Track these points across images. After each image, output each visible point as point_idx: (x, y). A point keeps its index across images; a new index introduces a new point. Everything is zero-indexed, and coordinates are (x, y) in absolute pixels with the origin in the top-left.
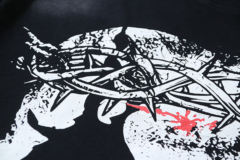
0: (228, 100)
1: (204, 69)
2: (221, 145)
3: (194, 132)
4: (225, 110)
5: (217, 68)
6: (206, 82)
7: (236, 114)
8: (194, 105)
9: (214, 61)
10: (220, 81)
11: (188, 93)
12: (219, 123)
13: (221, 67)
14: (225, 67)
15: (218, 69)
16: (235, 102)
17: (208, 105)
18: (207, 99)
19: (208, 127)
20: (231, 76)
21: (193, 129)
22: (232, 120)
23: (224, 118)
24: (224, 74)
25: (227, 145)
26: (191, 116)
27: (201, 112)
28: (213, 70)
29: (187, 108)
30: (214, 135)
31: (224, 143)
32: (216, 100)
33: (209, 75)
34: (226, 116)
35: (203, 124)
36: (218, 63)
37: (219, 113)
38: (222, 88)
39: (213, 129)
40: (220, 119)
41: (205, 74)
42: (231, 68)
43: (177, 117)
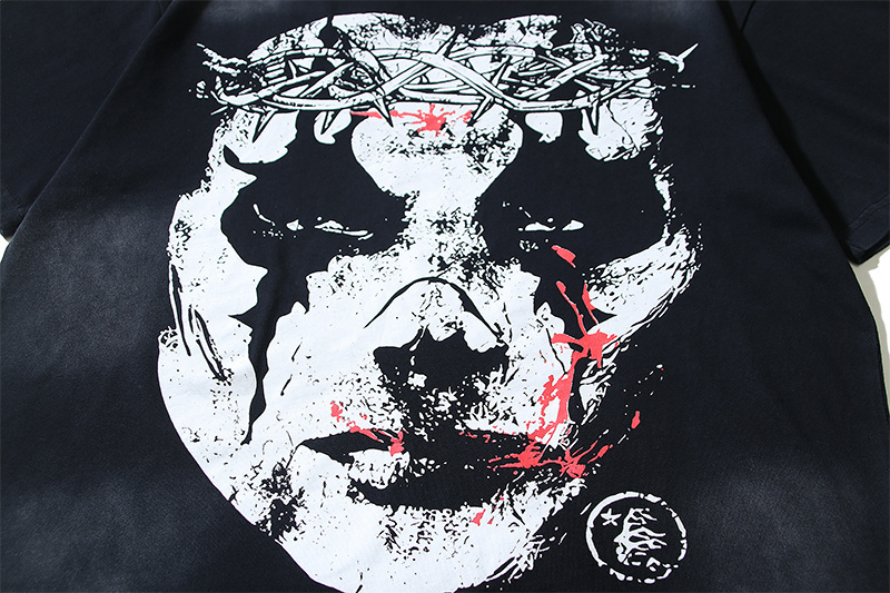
0: (482, 82)
1: (444, 49)
2: (482, 138)
3: (445, 130)
4: (479, 94)
5: (460, 44)
6: (449, 65)
7: (495, 97)
8: (443, 97)
9: (455, 37)
10: (467, 60)
11: (428, 83)
12: (474, 113)
13: (466, 42)
14: (471, 41)
15: (461, 46)
16: (490, 81)
17: (457, 93)
18: (453, 86)
19: (462, 119)
20: (480, 51)
21: (443, 126)
22: (491, 104)
23: (479, 105)
24: (471, 50)
25: (488, 137)
26: (438, 111)
27: (449, 103)
28: (455, 48)
29: (430, 102)
30: (471, 129)
31: (485, 136)
32: (465, 84)
33: (451, 56)
34: (482, 101)
35: (454, 117)
36: (461, 38)
37: (473, 99)
38: (471, 68)
39: (468, 120)
40: (474, 107)
41: (446, 55)
42: (478, 41)
43: (420, 116)
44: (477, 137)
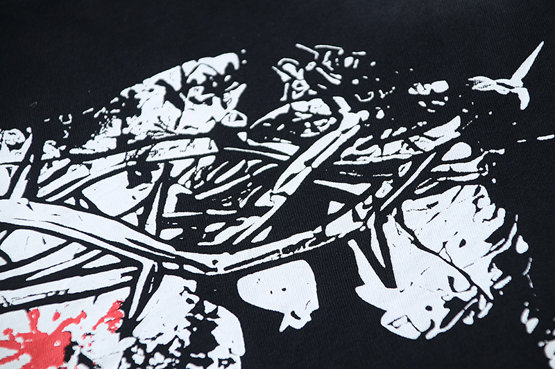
0: (121, 234)
1: (22, 183)
2: (159, 357)
3: (74, 358)
4: (125, 262)
5: (54, 163)
6: (42, 214)
7: (160, 260)
8: (40, 291)
9: (36, 149)
10: (78, 194)
11: (11, 265)
12: (126, 305)
13: (64, 155)
14: (74, 151)
15: (58, 165)
16: (141, 228)
17: (77, 271)
18: (66, 258)
19: (104, 326)
20: (100, 166)
21: (68, 352)
22: (156, 278)
23: (132, 285)
24: (78, 171)
25: (172, 350)
26: (47, 321)
27: (68, 297)
28: (45, 173)
29: (26, 306)
30: (129, 342)
31: (163, 349)
32: (90, 247)
33: (42, 193)
34: (136, 275)
35: (86, 325)
36: (50, 150)
37: (115, 277)
38: (93, 209)
39: (119, 325)
40: (124, 293)
41: (31, 194)
42: (91, 147)
43: (10, 344)
44: (148, 356)
